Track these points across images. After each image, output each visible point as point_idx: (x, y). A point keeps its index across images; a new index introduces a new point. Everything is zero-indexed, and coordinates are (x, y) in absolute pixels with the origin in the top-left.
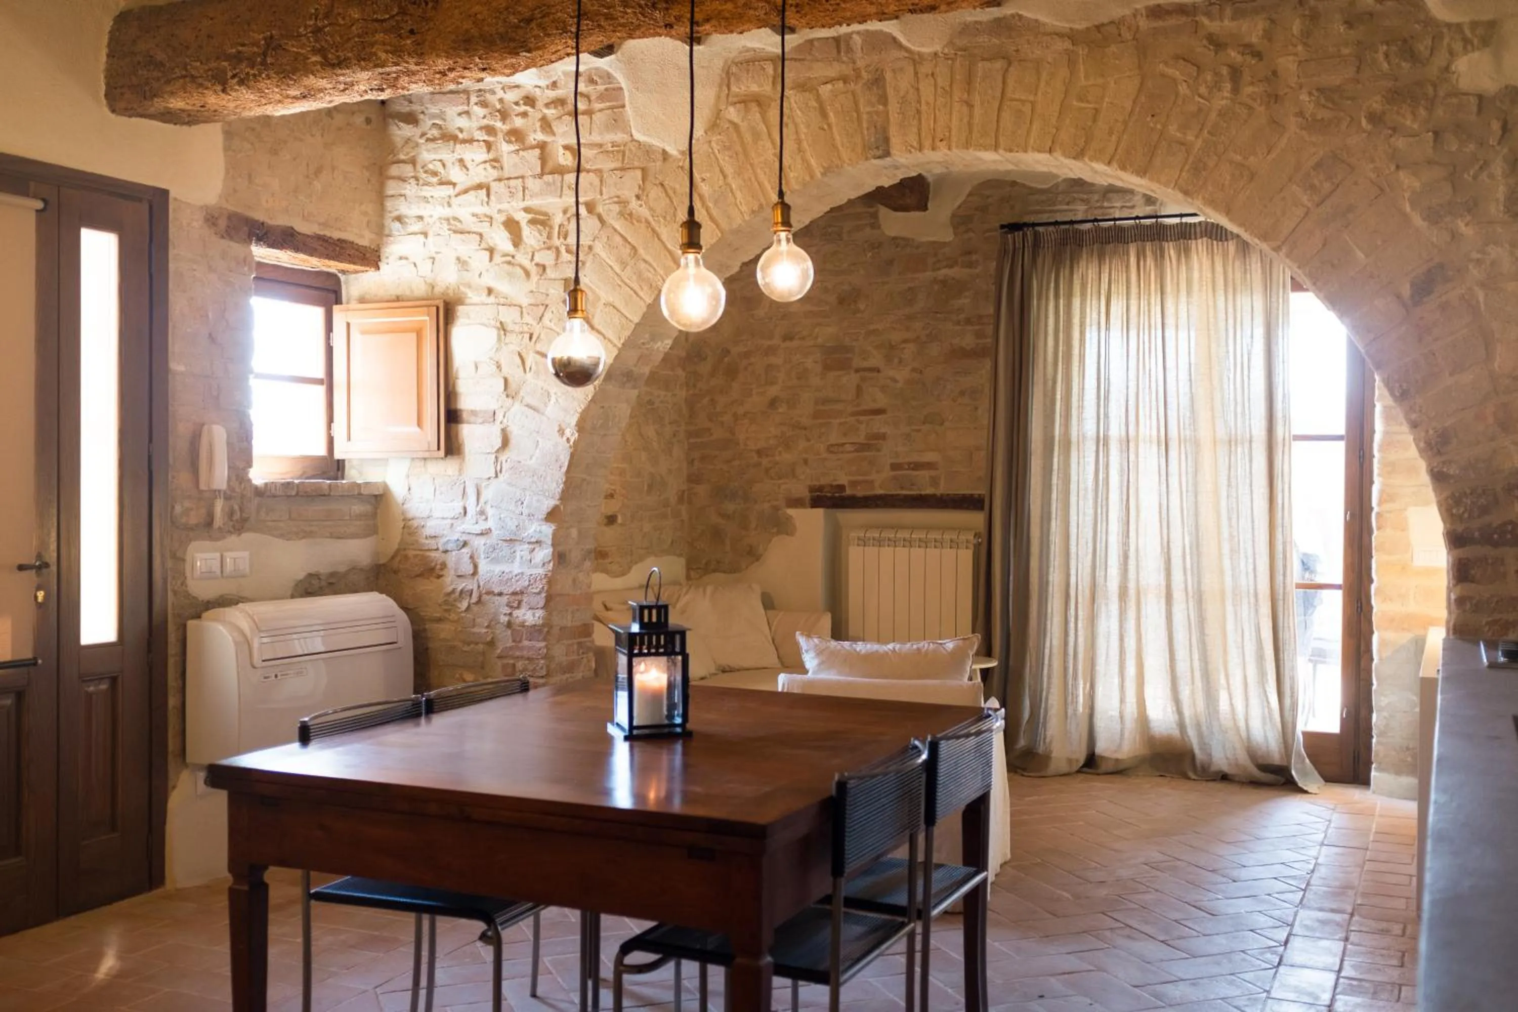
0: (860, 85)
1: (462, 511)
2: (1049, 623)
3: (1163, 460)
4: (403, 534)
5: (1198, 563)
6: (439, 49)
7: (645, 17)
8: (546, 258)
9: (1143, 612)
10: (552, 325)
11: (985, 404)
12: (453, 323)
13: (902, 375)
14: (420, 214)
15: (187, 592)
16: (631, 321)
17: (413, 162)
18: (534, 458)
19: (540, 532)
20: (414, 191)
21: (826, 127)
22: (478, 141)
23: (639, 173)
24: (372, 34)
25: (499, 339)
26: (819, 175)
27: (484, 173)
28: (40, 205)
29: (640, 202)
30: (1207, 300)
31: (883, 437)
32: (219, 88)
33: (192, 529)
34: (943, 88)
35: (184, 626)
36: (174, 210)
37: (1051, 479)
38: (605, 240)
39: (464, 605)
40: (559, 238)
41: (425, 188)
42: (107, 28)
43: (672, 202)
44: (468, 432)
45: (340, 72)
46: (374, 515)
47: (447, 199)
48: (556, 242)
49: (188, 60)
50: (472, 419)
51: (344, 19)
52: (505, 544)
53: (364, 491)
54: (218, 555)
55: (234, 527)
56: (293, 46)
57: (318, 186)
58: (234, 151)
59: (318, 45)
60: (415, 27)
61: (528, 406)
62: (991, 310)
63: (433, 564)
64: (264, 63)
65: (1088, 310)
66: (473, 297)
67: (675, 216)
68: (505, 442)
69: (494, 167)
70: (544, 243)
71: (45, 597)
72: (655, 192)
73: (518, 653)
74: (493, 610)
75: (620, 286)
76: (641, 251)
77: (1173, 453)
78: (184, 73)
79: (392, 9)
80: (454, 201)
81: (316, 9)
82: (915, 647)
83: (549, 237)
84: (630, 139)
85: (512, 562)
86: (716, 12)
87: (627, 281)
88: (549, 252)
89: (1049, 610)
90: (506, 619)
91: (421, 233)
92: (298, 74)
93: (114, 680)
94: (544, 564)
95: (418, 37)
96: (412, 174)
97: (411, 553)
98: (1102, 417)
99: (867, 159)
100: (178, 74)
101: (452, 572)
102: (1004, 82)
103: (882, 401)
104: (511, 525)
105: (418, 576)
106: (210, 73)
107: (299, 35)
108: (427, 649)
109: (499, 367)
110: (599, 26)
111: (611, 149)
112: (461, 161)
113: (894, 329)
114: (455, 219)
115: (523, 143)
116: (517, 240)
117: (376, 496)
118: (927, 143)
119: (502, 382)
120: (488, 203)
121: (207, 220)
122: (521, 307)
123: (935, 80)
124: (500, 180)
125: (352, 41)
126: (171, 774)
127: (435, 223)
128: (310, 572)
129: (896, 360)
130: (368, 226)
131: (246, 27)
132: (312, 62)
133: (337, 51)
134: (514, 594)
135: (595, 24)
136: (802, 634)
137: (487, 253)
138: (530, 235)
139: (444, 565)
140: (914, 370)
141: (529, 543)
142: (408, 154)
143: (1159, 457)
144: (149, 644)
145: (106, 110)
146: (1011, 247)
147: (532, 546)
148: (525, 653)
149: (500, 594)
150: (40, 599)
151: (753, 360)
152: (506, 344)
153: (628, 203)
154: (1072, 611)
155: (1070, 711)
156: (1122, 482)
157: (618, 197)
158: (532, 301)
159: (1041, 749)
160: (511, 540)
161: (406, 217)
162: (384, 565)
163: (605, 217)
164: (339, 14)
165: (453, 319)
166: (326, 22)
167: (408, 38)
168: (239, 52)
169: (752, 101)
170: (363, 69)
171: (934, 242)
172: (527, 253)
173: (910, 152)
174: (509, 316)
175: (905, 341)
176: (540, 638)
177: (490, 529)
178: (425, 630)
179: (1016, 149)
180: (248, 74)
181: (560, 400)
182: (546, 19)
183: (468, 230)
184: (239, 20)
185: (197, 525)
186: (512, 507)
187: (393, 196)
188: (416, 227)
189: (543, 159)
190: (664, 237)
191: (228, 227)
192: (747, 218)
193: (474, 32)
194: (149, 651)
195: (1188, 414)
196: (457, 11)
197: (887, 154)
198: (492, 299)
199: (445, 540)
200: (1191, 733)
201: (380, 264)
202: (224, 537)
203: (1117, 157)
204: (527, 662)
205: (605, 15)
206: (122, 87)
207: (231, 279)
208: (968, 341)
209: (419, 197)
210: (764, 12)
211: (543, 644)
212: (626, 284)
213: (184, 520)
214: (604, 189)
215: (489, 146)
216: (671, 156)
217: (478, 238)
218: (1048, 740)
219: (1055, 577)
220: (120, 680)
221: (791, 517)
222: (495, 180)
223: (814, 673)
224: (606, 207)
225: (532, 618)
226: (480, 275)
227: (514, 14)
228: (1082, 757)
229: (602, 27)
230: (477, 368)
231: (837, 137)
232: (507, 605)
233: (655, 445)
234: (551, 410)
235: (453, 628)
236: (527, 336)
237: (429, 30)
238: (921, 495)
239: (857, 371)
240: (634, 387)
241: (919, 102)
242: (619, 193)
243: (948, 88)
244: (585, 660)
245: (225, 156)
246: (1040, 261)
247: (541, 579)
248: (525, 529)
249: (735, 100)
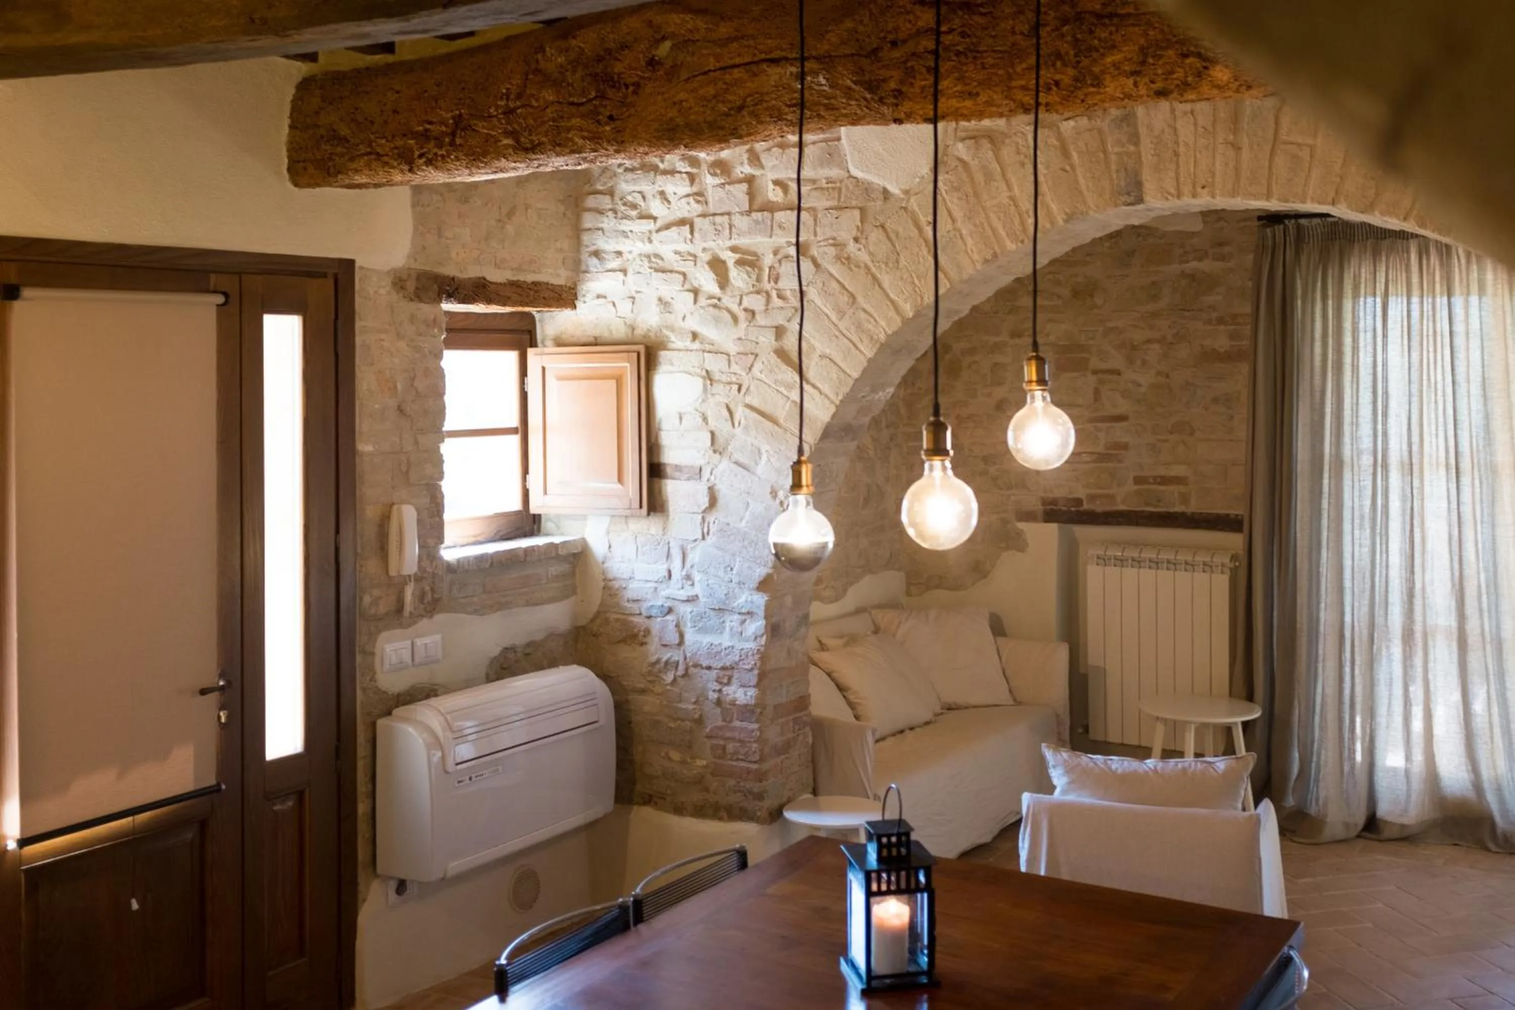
0: (1107, 122)
1: (666, 574)
2: (1320, 665)
3: (1453, 486)
4: (603, 595)
5: (1497, 606)
6: (641, 138)
7: (871, 110)
8: (756, 302)
9: (1431, 657)
10: (763, 376)
11: (1242, 412)
12: (654, 369)
13: (1146, 379)
14: (618, 248)
15: (377, 687)
16: (849, 376)
17: (611, 193)
18: (744, 522)
19: (752, 602)
20: (612, 224)
21: (1068, 168)
22: (680, 172)
23: (857, 213)
24: (568, 118)
25: (705, 390)
26: (1061, 222)
27: (688, 208)
28: (220, 299)
29: (857, 246)
30: (1503, 306)
31: (1125, 447)
32: (406, 167)
33: (380, 619)
34: (1204, 127)
35: (374, 725)
36: (360, 279)
37: (1320, 504)
38: (821, 285)
39: (669, 677)
40: (769, 281)
41: (625, 221)
42: (289, 98)
43: (894, 246)
44: (672, 488)
45: (534, 156)
46: (573, 574)
47: (648, 234)
48: (767, 286)
49: (372, 137)
50: (677, 474)
51: (537, 100)
52: (712, 613)
53: (561, 552)
54: (409, 642)
55: (425, 609)
56: (483, 127)
57: (510, 228)
58: (422, 206)
59: (509, 127)
60: (614, 113)
61: (736, 463)
62: (1248, 309)
63: (636, 630)
64: (452, 143)
65: (1362, 314)
66: (676, 341)
67: (897, 262)
68: (713, 501)
69: (698, 202)
70: (753, 285)
71: (228, 717)
72: (875, 235)
73: (728, 734)
74: (700, 685)
75: (837, 337)
76: (860, 299)
77: (1466, 480)
78: (368, 150)
79: (590, 94)
80: (654, 236)
81: (508, 89)
82: (1180, 766)
83: (759, 280)
84: (846, 175)
85: (721, 633)
86: (953, 109)
87: (845, 332)
88: (759, 297)
89: (1321, 652)
90: (716, 696)
91: (620, 271)
92: (489, 157)
93: (300, 795)
94: (756, 638)
95: (618, 123)
96: (610, 206)
97: (613, 616)
98: (1381, 435)
99: (1116, 205)
100: (363, 152)
101: (656, 639)
102: (1277, 123)
103: (1123, 406)
104: (721, 593)
105: (619, 642)
106: (396, 151)
107: (491, 116)
108: (630, 723)
109: (705, 419)
110: (819, 116)
111: (826, 186)
112: (662, 193)
113: (1136, 326)
114: (657, 256)
115: (729, 177)
116: (723, 281)
117: (574, 554)
118: (1186, 189)
119: (708, 436)
120: (691, 241)
121: (394, 284)
122: (728, 355)
123: (1195, 119)
124: (703, 215)
125: (547, 126)
126: (361, 888)
127: (634, 259)
128: (505, 645)
129: (1139, 362)
130: (563, 263)
131: (434, 104)
132: (504, 145)
133: (530, 135)
134: (723, 668)
135: (815, 114)
136: (1048, 747)
137: (691, 295)
138: (738, 277)
139: (647, 632)
140: (1159, 373)
141: (740, 613)
142: (605, 183)
143: (1448, 481)
144: (337, 749)
145: (289, 185)
146: (1270, 243)
147: (743, 617)
148: (736, 735)
149: (709, 668)
150: (223, 720)
151: (977, 358)
152: (713, 395)
153: (845, 245)
154: (1348, 654)
155: (1346, 768)
156: (1404, 511)
157: (834, 239)
158: (741, 349)
159: (1313, 811)
160: (720, 609)
161: (604, 252)
162: (584, 627)
163: (819, 261)
164: (533, 95)
165: (656, 365)
166: (518, 103)
167: (607, 124)
168: (427, 130)
169: (983, 136)
170: (558, 155)
171: (1180, 232)
172: (734, 296)
173: (1167, 199)
174: (715, 364)
175: (1149, 341)
176: (753, 720)
177: (697, 596)
178: (627, 701)
179: (1291, 199)
180: (436, 154)
181: (772, 459)
182: (759, 107)
183: (670, 268)
184: (426, 95)
185: (387, 614)
186: (721, 573)
187: (589, 229)
188: (615, 264)
189: (751, 195)
190: (886, 285)
191: (417, 288)
192: (979, 267)
193: (680, 121)
194: (337, 757)
195: (1482, 434)
196: (660, 98)
197: (1140, 200)
198: (696, 345)
199: (651, 604)
200: (1491, 798)
201: (577, 303)
202: (415, 623)
203: (1415, 212)
204: (738, 745)
205: (825, 105)
206: (305, 161)
207: (420, 344)
208: (1222, 343)
209: (617, 231)
210: (1007, 109)
211: (755, 726)
212: (844, 335)
213: (373, 611)
214: (818, 229)
215: (692, 178)
216: (892, 195)
217: (681, 277)
218: (1321, 802)
219: (1326, 616)
220: (307, 792)
221: (1022, 531)
222: (699, 216)
223: (1064, 792)
224: (821, 250)
225: (743, 697)
226: (684, 318)
227: (723, 102)
228: (1360, 819)
229: (823, 117)
230: (681, 418)
231: (1082, 181)
232: (717, 681)
233: (871, 453)
234: (762, 469)
235: (658, 701)
236: (735, 387)
237: (630, 116)
238: (1169, 513)
239: (1095, 372)
240: (853, 440)
241: (1177, 143)
242: (835, 235)
243: (1210, 128)
244: (801, 738)
245: (413, 212)
246: (1304, 258)
247: (753, 655)
248: (736, 598)
249: (963, 134)
